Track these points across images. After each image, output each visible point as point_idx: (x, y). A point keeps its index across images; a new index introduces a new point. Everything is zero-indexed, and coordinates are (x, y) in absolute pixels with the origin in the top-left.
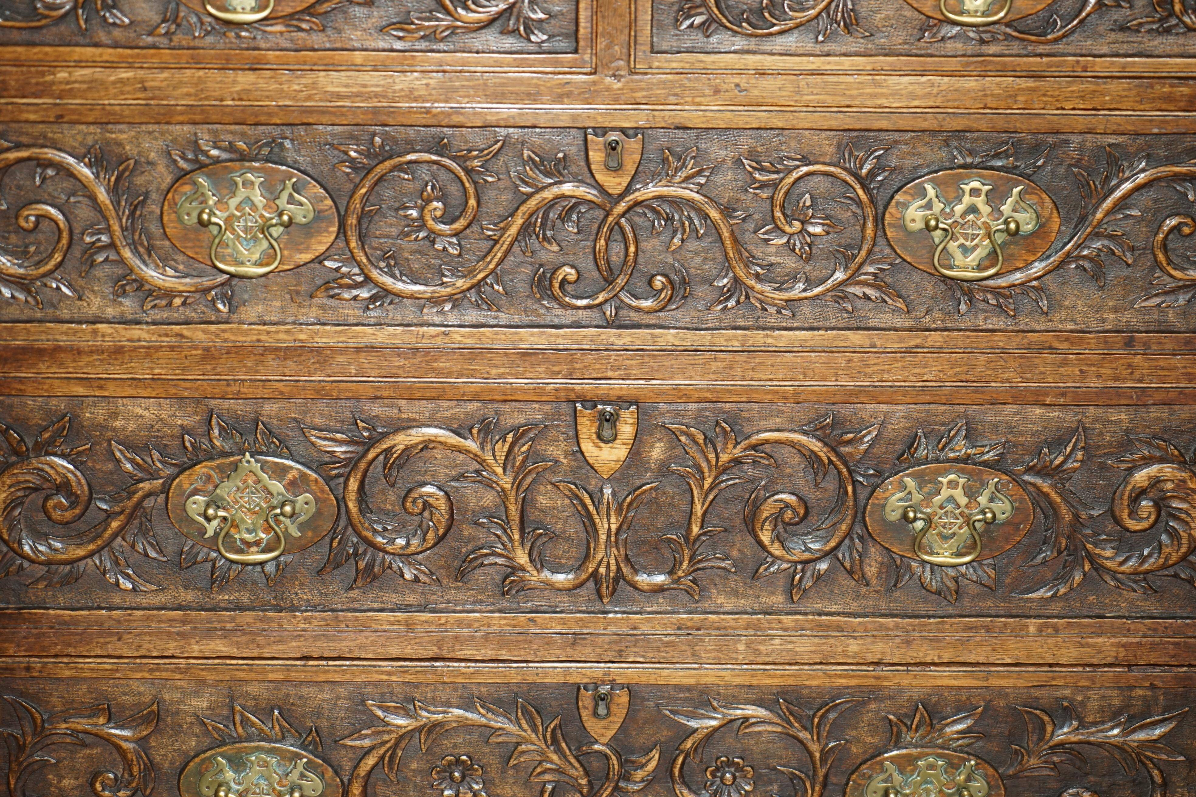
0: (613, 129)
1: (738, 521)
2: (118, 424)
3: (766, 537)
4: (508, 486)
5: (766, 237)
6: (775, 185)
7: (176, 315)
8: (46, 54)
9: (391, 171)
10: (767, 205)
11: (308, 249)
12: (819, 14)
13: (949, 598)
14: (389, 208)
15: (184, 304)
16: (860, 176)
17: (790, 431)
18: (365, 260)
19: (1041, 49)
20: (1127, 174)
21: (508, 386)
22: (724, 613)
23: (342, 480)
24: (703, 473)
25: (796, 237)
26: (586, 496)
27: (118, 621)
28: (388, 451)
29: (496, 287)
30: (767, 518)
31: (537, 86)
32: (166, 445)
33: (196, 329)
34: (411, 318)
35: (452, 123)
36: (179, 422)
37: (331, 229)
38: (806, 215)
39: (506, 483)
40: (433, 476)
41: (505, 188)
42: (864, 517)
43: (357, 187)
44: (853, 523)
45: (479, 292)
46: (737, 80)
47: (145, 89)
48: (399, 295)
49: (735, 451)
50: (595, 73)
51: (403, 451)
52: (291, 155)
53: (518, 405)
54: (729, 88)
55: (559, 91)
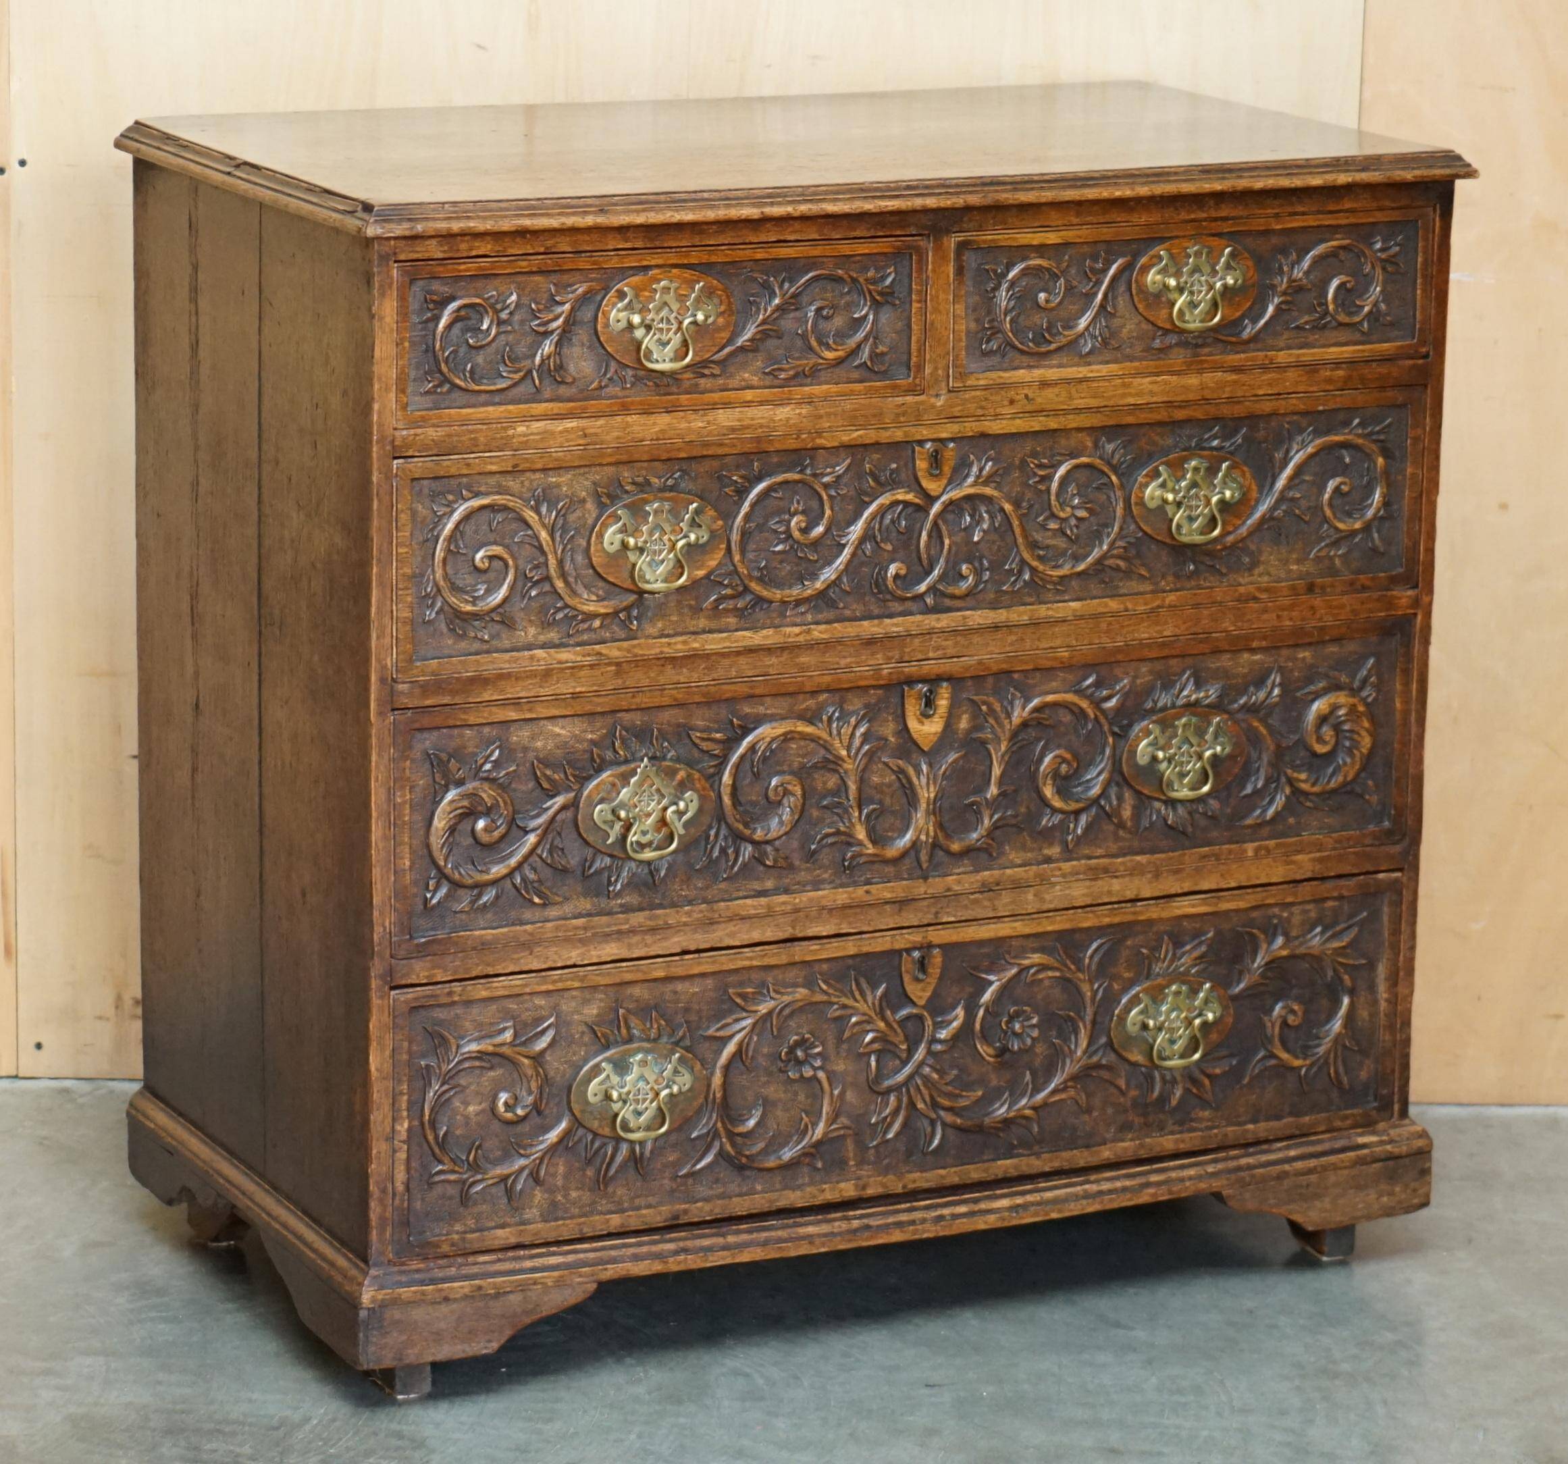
1: (1025, 780)
2: (539, 744)
3: (1048, 791)
4: (851, 767)
5: (1045, 523)
6: (1051, 478)
7: (596, 635)
8: (510, 412)
9: (767, 491)
11: (703, 566)
13: (1186, 831)
15: (601, 625)
17: (1064, 692)
18: (745, 572)
20: (1301, 446)
21: (853, 674)
22: (1016, 867)
23: (718, 776)
24: (999, 738)
25: (1067, 521)
26: (911, 769)
27: (531, 934)
28: (757, 745)
29: (843, 586)
30: (1047, 774)
31: (881, 408)
32: (577, 760)
33: (611, 647)
34: (778, 620)
35: (814, 446)
36: (590, 737)
37: (722, 546)
39: (849, 764)
44: (1113, 771)
45: (830, 593)
47: (585, 436)
48: (768, 601)
49: (1023, 715)
50: (923, 394)
51: (769, 744)
53: (858, 691)
54: (1020, 398)
55: (897, 411)
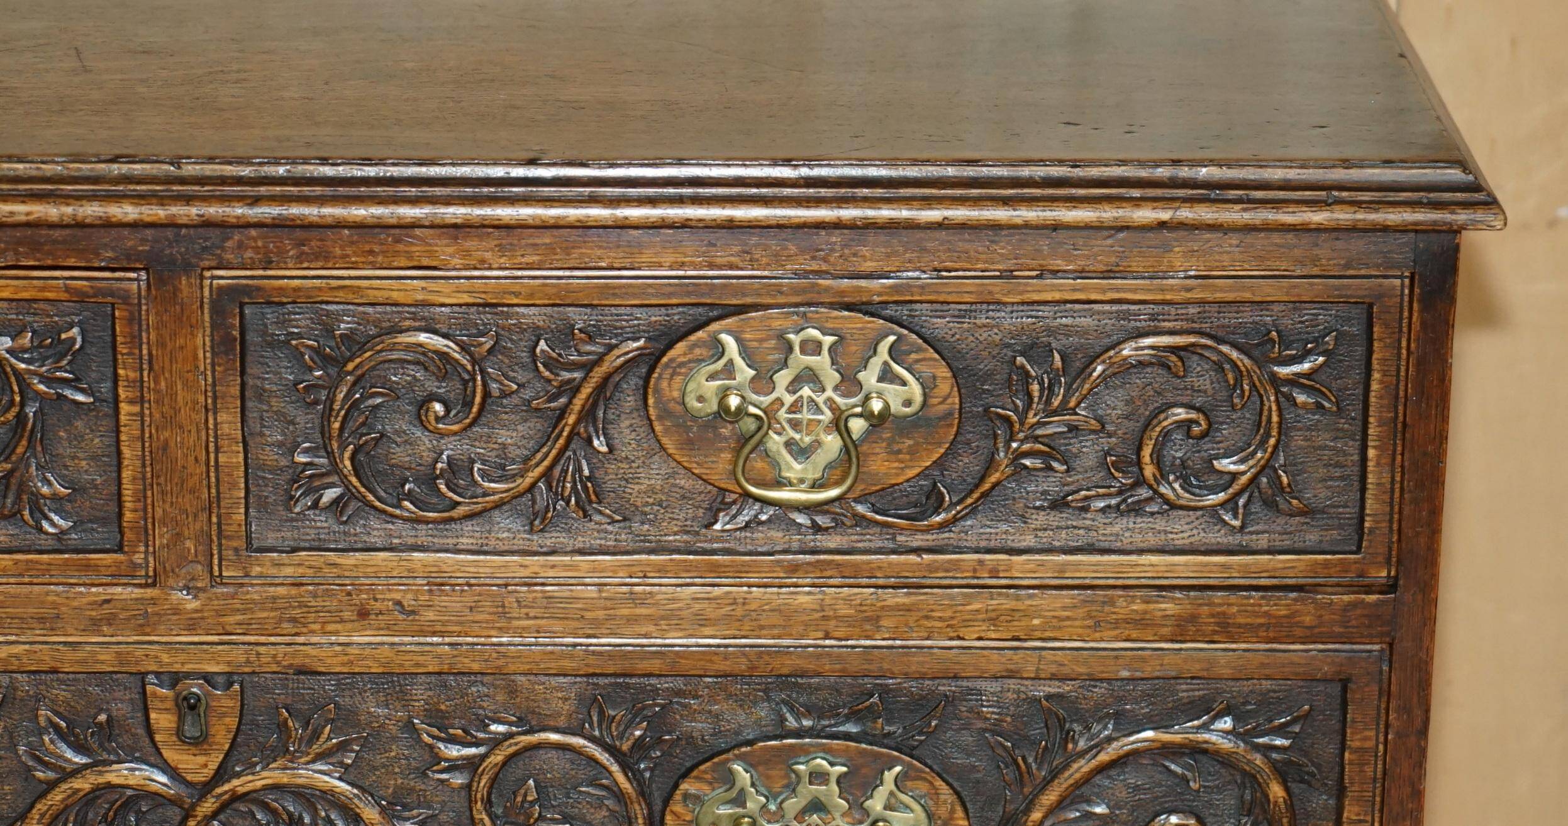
0: (188, 675)
6: (472, 765)
10: (460, 802)
12: (534, 485)
16: (619, 751)
19: (919, 540)
20: (1082, 744)
31: (55, 605)
38: (530, 816)
41: (11, 772)
46: (398, 596)
50: (154, 585)
54: (383, 608)
55: (94, 613)
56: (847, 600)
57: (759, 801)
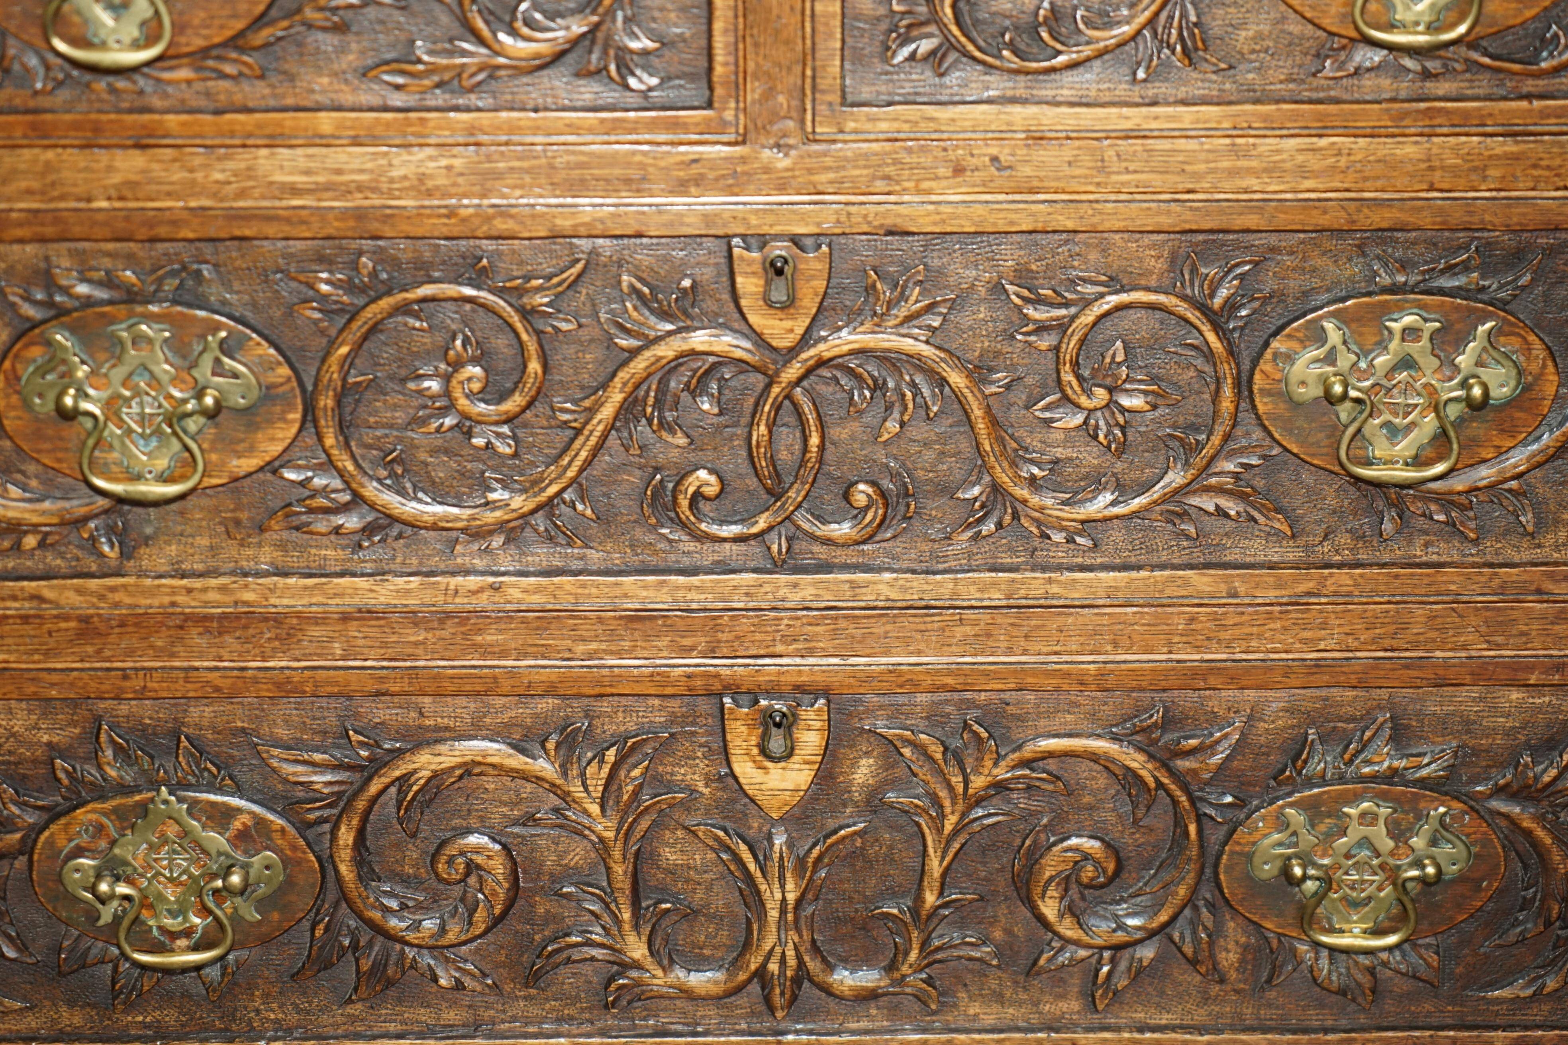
0: (777, 237)
1: (1002, 883)
3: (1049, 909)
4: (611, 834)
5: (1048, 415)
6: (1062, 327)
7: (29, 563)
9: (390, 315)
10: (1049, 362)
11: (251, 450)
12: (1139, 32)
13: (1360, 1000)
14: (391, 378)
15: (42, 545)
16: (1211, 310)
17: (1089, 736)
18: (350, 467)
19: (1530, 85)
21: (606, 671)
22: (980, 1031)
23: (327, 827)
24: (941, 807)
25: (1099, 414)
26: (743, 847)
28: (404, 780)
29: (580, 507)
30: (1051, 879)
31: (642, 166)
32: (25, 776)
33: (65, 587)
34: (435, 562)
35: (494, 233)
36: (45, 738)
37: (291, 416)
38: (1116, 377)
39: (606, 829)
40: (482, 819)
41: (592, 341)
42: (1216, 874)
43: (333, 344)
44: (1198, 883)
45: (551, 516)
46: (994, 151)
48: (414, 525)
49: (995, 771)
50: (744, 142)
51: (429, 780)
52: (214, 292)
53: (624, 701)
54: (980, 164)
55: (682, 174)
56: (1455, 149)
57: (1348, 359)
